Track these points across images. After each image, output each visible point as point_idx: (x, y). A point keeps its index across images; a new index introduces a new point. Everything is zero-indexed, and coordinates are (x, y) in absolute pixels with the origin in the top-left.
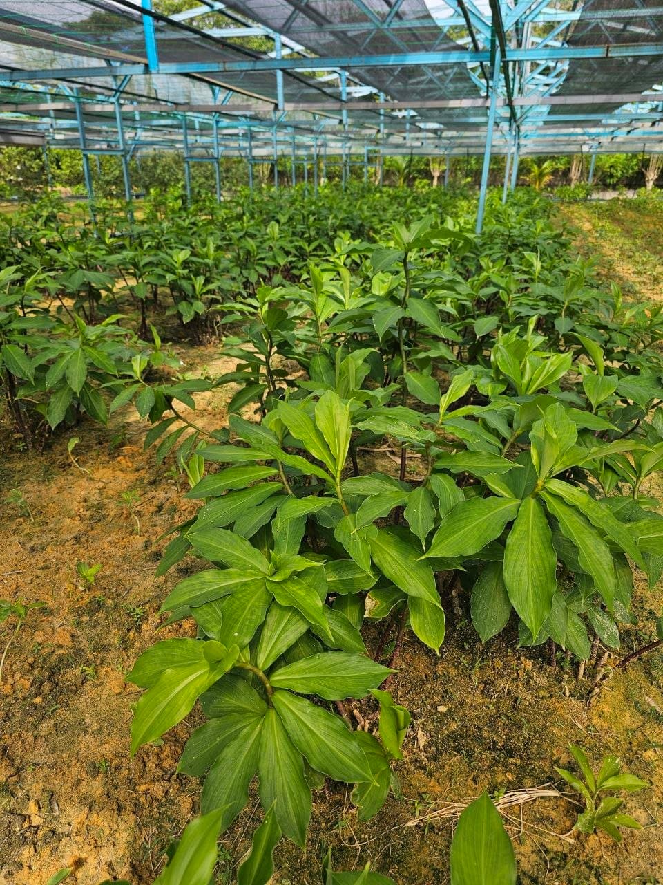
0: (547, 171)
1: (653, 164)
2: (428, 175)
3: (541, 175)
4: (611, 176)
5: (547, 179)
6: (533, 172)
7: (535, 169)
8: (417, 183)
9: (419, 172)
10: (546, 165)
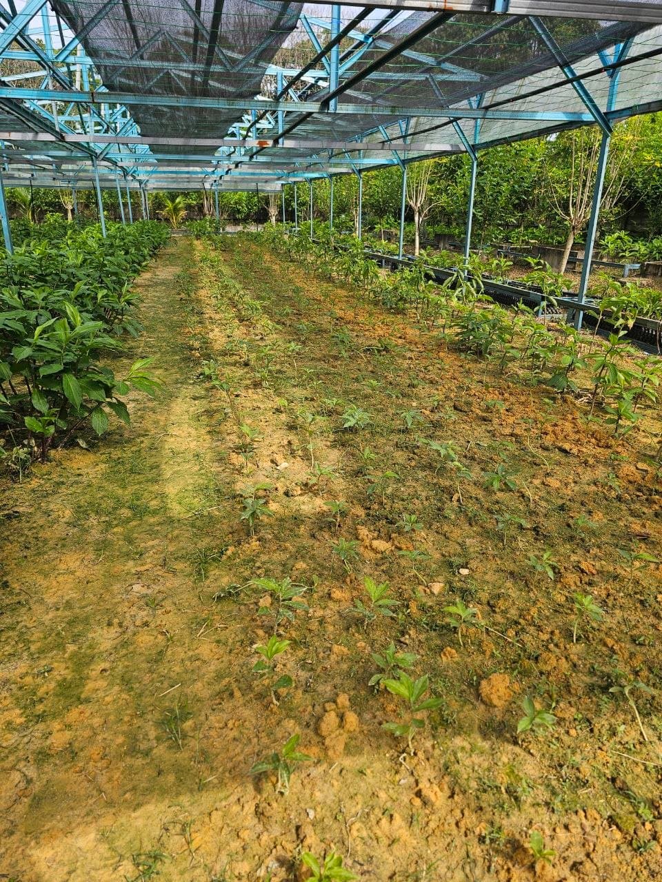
0: (180, 206)
1: (271, 201)
2: (60, 208)
3: (176, 210)
4: (239, 212)
5: (183, 213)
6: (166, 207)
7: (169, 204)
8: (48, 215)
9: (50, 204)
10: (178, 200)
